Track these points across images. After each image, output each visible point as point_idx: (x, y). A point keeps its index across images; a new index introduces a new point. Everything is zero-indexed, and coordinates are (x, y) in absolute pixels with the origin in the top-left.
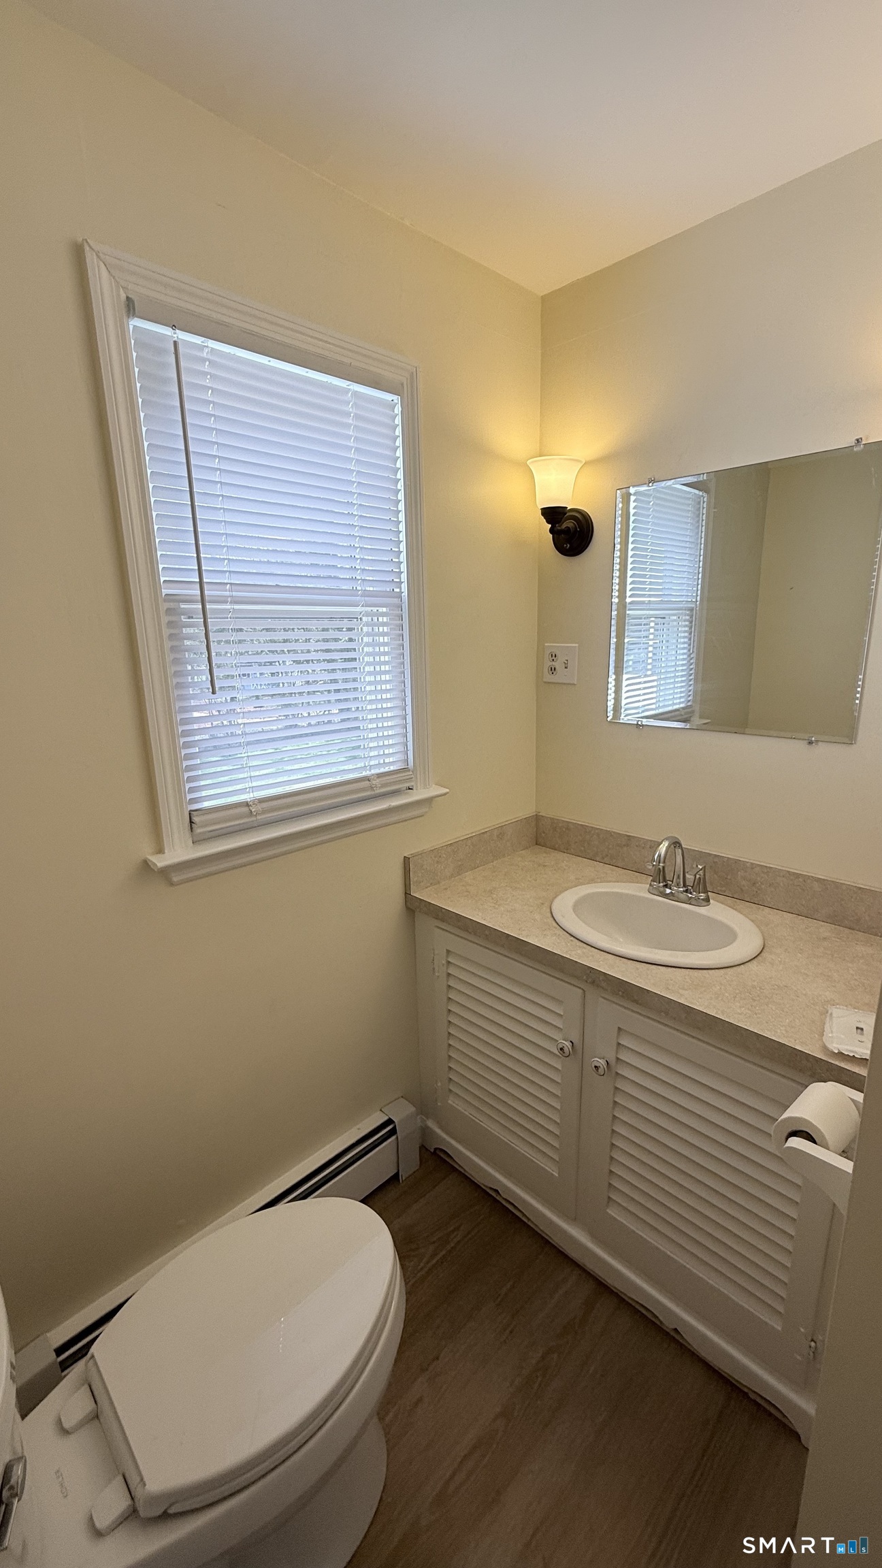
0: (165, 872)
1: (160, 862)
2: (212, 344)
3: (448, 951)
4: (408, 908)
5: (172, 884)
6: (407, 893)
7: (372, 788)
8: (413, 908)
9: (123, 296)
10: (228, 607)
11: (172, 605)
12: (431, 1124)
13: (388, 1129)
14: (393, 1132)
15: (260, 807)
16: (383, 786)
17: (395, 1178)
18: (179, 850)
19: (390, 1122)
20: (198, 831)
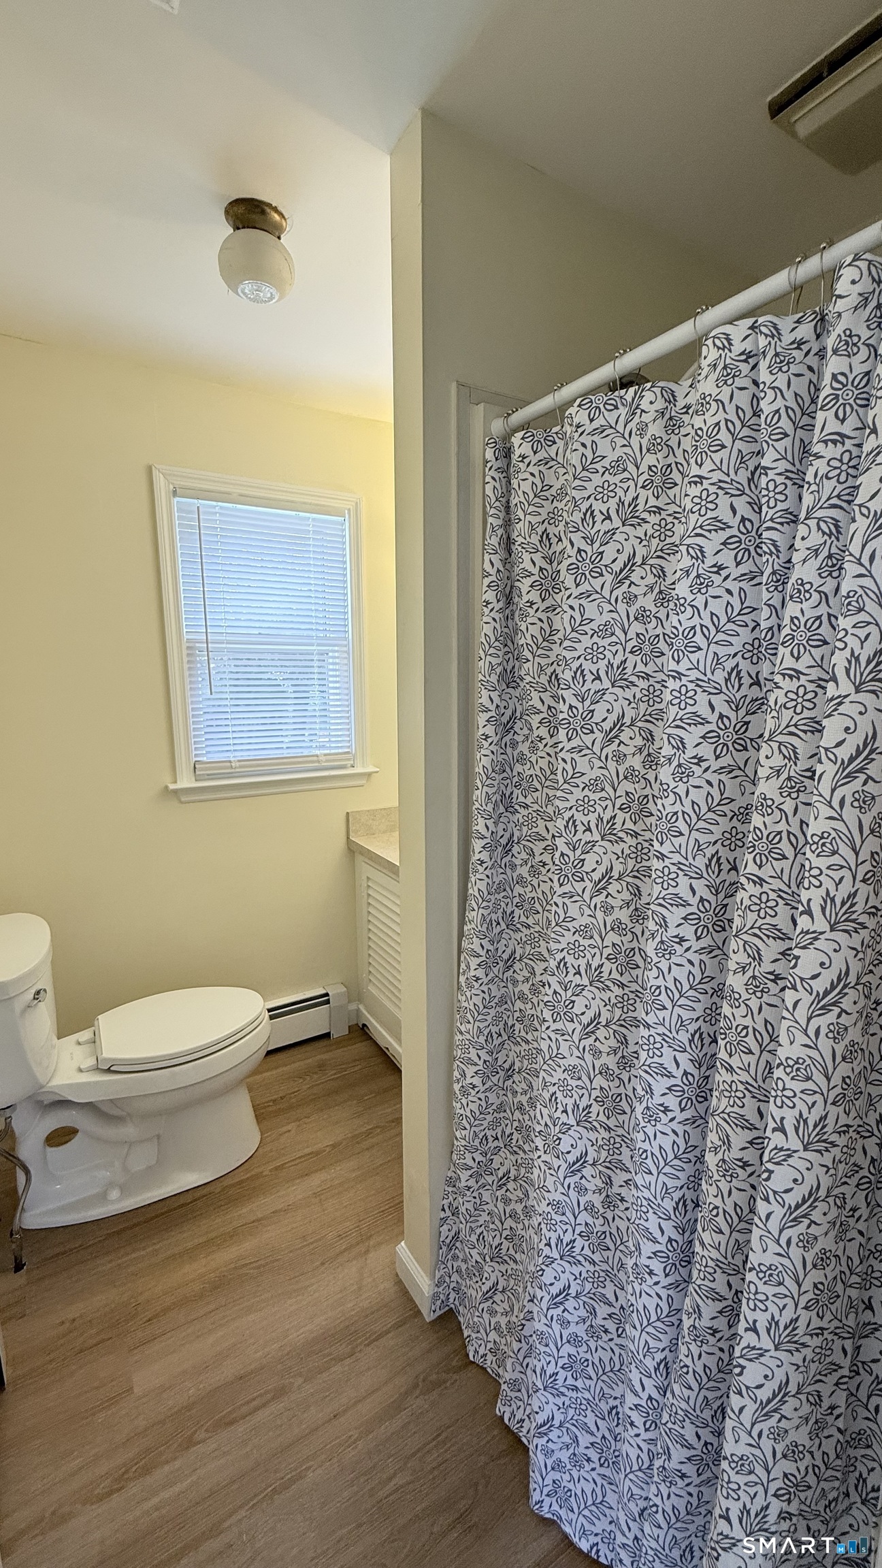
0: (175, 792)
1: (172, 787)
2: (220, 504)
3: (368, 878)
4: (349, 848)
5: (182, 802)
6: (348, 838)
7: (319, 762)
8: (352, 850)
9: (171, 487)
10: (224, 646)
11: (191, 645)
12: (361, 1007)
13: (324, 999)
14: (328, 1002)
15: (238, 764)
16: (327, 761)
17: (327, 1036)
18: (186, 781)
19: (327, 995)
20: (197, 773)
